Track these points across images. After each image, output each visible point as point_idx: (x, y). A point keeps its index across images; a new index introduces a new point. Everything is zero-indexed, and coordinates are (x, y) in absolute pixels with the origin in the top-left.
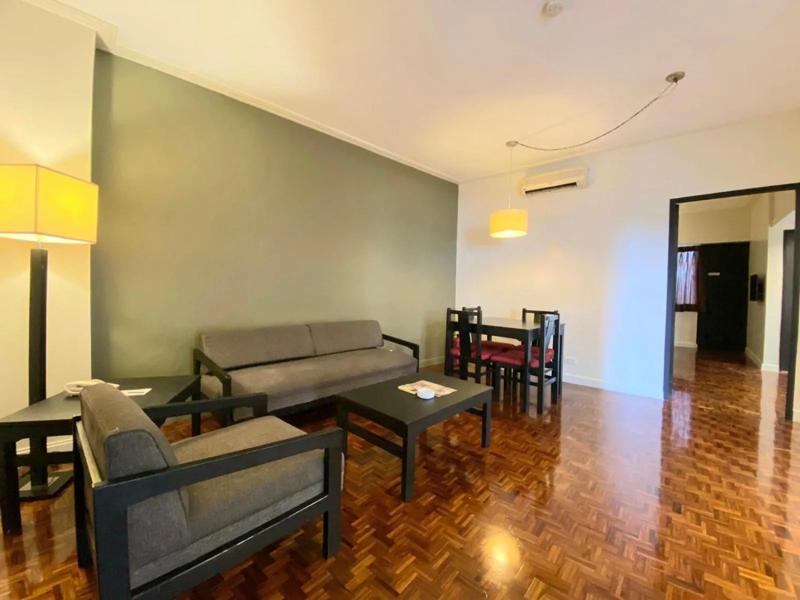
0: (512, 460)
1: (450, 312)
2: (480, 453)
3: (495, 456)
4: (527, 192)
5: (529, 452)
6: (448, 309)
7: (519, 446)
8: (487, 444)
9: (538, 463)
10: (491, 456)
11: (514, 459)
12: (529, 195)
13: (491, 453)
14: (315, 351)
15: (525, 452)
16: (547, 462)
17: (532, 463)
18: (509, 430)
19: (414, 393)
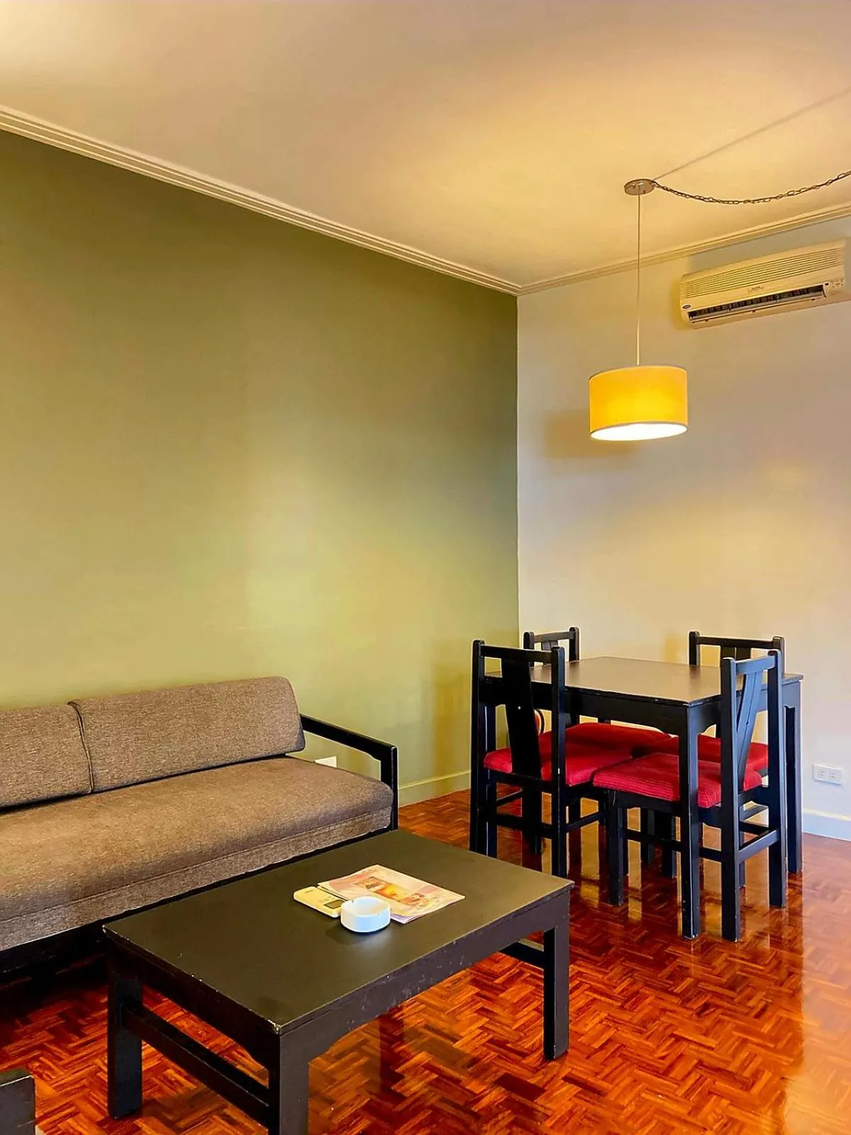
0: (625, 1102)
1: (481, 651)
2: (532, 1081)
3: (576, 1089)
4: (692, 314)
5: (678, 1072)
6: (476, 643)
7: (652, 1052)
8: (557, 1051)
9: (696, 1109)
10: (568, 1086)
11: (630, 1096)
12: (700, 321)
13: (568, 1079)
14: (93, 778)
15: (665, 1073)
16: (725, 1102)
17: (681, 1110)
18: (631, 1000)
19: (334, 913)
